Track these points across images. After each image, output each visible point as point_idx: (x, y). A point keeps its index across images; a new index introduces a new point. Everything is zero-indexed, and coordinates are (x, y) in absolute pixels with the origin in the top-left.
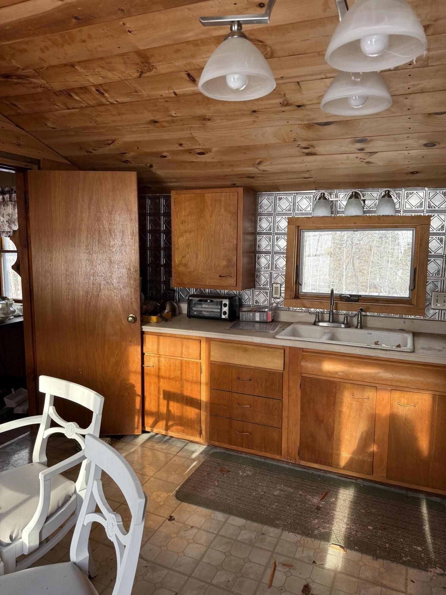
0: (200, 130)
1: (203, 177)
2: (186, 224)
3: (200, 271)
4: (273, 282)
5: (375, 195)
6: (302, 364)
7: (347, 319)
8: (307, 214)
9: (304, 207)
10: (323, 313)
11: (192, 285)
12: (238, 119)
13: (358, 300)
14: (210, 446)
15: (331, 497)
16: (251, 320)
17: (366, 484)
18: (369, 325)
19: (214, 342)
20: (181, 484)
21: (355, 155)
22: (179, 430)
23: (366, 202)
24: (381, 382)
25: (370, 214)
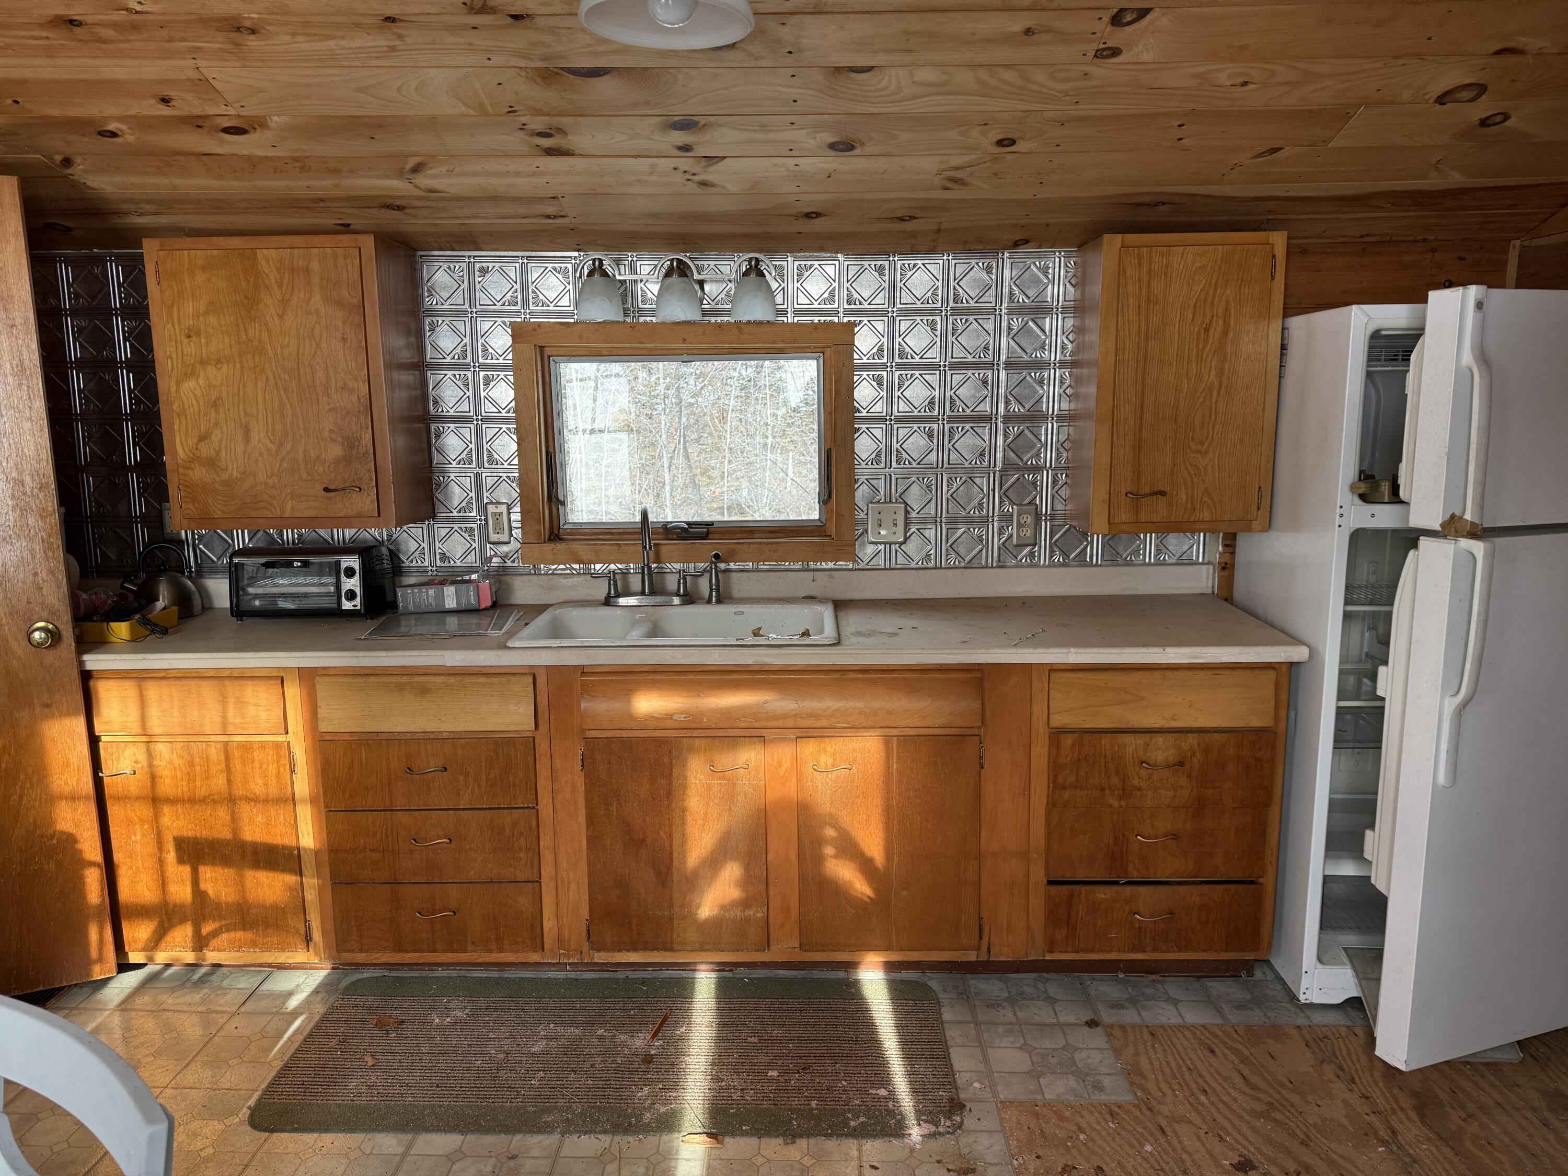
0: (226, 60)
1: (244, 200)
2: (203, 340)
3: (261, 477)
4: (485, 501)
5: (726, 269)
6: (583, 705)
7: (685, 583)
8: (560, 314)
9: (552, 295)
10: (625, 573)
11: (240, 521)
12: (343, 38)
13: (708, 533)
14: (338, 968)
15: (677, 1024)
16: (434, 607)
17: (755, 976)
18: (736, 594)
19: (327, 679)
20: (263, 1086)
21: (669, 163)
22: (240, 940)
23: (707, 288)
24: (772, 724)
25: (719, 319)
